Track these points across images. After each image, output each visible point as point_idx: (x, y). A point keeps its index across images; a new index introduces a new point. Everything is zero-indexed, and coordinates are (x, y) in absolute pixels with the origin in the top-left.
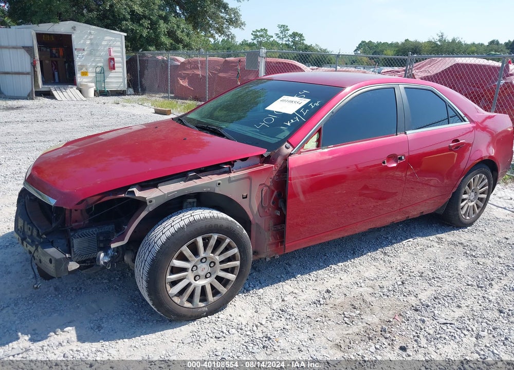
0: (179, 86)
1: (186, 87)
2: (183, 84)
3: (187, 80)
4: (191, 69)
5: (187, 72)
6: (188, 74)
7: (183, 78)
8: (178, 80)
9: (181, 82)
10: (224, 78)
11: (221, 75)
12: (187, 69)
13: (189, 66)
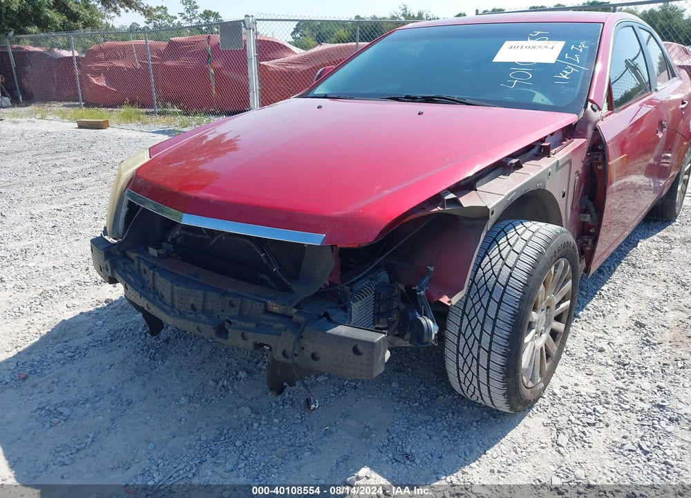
0: (91, 86)
1: (103, 87)
2: (97, 83)
3: (103, 77)
4: (106, 59)
5: (100, 65)
6: (105, 68)
7: (97, 74)
8: (88, 79)
9: (94, 80)
10: (174, 68)
11: (169, 63)
12: (99, 60)
13: (101, 55)
